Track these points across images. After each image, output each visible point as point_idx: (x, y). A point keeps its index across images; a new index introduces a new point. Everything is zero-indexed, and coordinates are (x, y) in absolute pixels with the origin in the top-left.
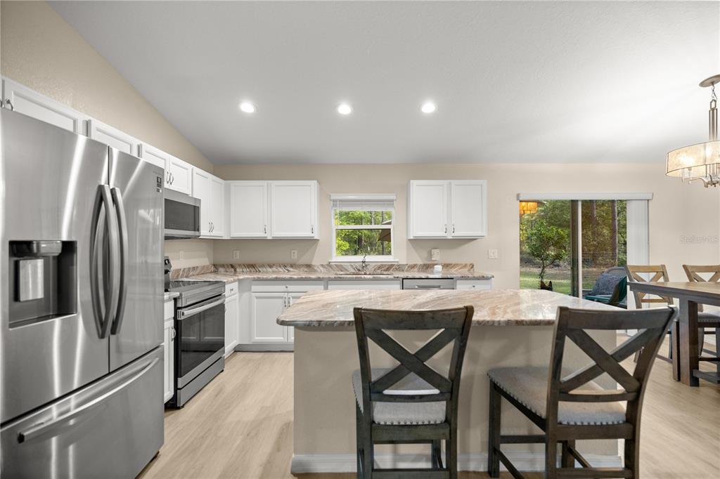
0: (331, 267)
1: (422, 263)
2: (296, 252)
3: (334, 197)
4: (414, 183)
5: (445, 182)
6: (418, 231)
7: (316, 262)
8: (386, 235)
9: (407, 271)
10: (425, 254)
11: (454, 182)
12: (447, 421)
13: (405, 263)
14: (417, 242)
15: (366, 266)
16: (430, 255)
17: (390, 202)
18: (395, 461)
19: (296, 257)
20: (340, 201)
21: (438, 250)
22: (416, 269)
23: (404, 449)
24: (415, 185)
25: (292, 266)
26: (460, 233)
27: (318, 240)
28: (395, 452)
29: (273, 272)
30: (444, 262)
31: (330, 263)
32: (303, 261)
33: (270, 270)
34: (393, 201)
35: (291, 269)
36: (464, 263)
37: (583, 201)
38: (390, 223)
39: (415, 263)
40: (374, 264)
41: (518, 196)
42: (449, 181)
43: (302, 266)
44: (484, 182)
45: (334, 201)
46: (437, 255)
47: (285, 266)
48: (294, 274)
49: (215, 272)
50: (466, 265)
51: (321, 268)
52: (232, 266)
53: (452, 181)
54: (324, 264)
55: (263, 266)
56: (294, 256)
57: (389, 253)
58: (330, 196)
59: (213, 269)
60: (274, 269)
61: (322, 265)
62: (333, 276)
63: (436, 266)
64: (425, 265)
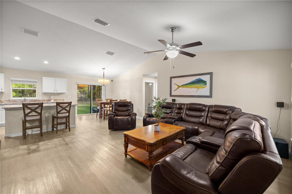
0: (10, 101)
3: (11, 79)
5: (54, 78)
6: (45, 90)
7: (3, 100)
8: (34, 91)
10: (49, 97)
11: (57, 79)
12: (40, 118)
13: (41, 99)
14: (45, 94)
15: (26, 100)
16: (50, 97)
17: (36, 82)
18: (32, 132)
20: (14, 80)
22: (45, 101)
23: (34, 130)
24: (44, 79)
26: (59, 91)
27: (4, 92)
28: (32, 131)
30: (54, 99)
31: (9, 100)
34: (37, 82)
37: (93, 85)
38: (36, 88)
39: (45, 99)
40: (29, 100)
44: (66, 80)
45: (11, 80)
46: (52, 97)
50: (62, 100)
51: (6, 102)
53: (57, 78)
54: (7, 100)
57: (36, 97)
58: (10, 78)
63: (52, 100)
64: (48, 100)
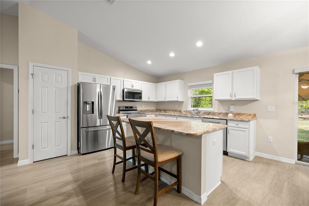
1: (225, 112)
2: (177, 106)
3: (189, 84)
4: (215, 75)
5: (230, 72)
7: (183, 110)
9: (217, 115)
10: (227, 108)
11: (236, 71)
13: (217, 112)
14: (221, 102)
16: (229, 108)
17: (211, 84)
19: (177, 108)
21: (233, 106)
22: (221, 115)
25: (175, 111)
27: (183, 102)
29: (170, 113)
30: (236, 112)
31: (187, 110)
32: (179, 109)
33: (169, 112)
35: (175, 112)
36: (249, 113)
39: (221, 112)
41: (293, 71)
42: (233, 71)
43: (178, 111)
45: (189, 86)
47: (173, 111)
48: (176, 114)
49: (156, 112)
51: (184, 112)
52: (160, 110)
54: (185, 110)
55: (167, 111)
56: (176, 107)
59: (156, 111)
60: (170, 112)
61: (184, 111)
62: (178, 115)
63: (229, 114)
